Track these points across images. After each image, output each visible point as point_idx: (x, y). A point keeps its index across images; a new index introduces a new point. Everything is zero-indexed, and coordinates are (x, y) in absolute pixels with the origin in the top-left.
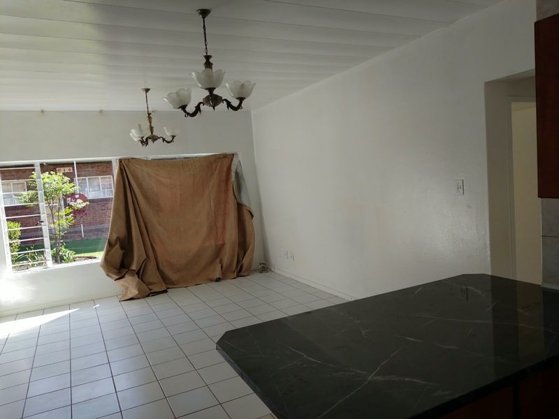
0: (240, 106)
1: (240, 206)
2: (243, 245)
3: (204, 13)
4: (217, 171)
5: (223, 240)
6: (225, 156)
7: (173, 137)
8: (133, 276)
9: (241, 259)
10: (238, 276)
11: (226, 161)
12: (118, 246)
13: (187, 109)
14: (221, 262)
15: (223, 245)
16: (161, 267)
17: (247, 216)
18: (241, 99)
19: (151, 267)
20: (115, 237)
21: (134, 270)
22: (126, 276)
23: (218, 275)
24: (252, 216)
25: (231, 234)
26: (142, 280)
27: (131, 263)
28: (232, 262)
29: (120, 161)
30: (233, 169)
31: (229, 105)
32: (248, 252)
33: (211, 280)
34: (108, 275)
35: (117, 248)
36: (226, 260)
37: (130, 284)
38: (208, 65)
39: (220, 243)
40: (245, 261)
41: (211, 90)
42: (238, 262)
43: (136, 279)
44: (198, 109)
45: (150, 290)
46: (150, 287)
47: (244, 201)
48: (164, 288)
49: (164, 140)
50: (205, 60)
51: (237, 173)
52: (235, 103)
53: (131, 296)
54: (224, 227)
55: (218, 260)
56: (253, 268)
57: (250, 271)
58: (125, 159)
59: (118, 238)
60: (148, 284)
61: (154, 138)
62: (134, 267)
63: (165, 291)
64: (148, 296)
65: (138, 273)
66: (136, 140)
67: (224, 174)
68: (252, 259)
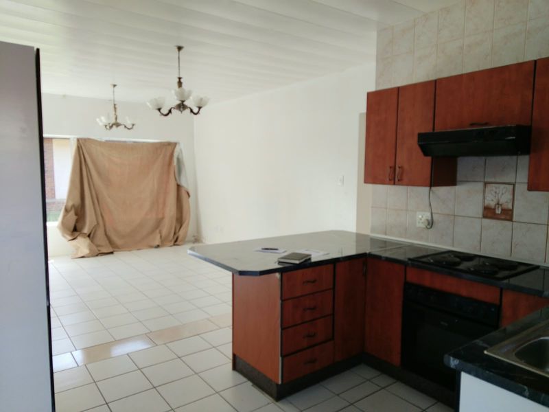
0: (198, 113)
1: (179, 186)
2: (180, 220)
3: (180, 48)
4: (161, 156)
5: (163, 214)
6: (169, 144)
7: (133, 125)
8: (85, 238)
9: (177, 231)
10: (174, 245)
11: (170, 148)
12: (72, 213)
13: (162, 111)
14: (160, 232)
15: (163, 218)
16: (108, 233)
17: (184, 195)
18: (200, 108)
19: (100, 233)
20: (70, 204)
21: (86, 234)
22: (79, 238)
23: (157, 242)
24: (189, 196)
25: (170, 210)
26: (92, 241)
27: (82, 228)
28: (169, 233)
29: (78, 140)
30: (176, 155)
31: (192, 111)
32: (184, 226)
33: (151, 247)
34: (64, 236)
35: (72, 214)
36: (165, 231)
37: (82, 244)
38: (180, 84)
39: (160, 216)
40: (181, 233)
41: (183, 102)
42: (175, 234)
43: (87, 241)
44: (170, 111)
45: (99, 251)
46: (99, 248)
47: (183, 183)
48: (111, 250)
49: (125, 127)
50: (178, 80)
51: (178, 159)
52: (196, 110)
53: (82, 255)
54: (164, 204)
55: (158, 231)
56: (187, 239)
57: (184, 242)
58: (81, 139)
59: (73, 206)
60: (98, 246)
61: (118, 125)
62: (86, 230)
63: (112, 253)
64: (97, 255)
65: (89, 236)
66: (101, 124)
67: (167, 158)
68: (186, 232)
